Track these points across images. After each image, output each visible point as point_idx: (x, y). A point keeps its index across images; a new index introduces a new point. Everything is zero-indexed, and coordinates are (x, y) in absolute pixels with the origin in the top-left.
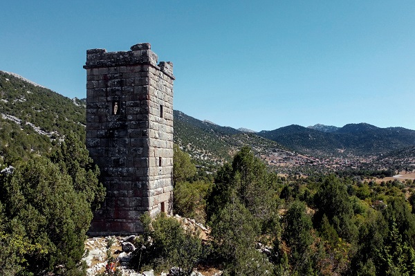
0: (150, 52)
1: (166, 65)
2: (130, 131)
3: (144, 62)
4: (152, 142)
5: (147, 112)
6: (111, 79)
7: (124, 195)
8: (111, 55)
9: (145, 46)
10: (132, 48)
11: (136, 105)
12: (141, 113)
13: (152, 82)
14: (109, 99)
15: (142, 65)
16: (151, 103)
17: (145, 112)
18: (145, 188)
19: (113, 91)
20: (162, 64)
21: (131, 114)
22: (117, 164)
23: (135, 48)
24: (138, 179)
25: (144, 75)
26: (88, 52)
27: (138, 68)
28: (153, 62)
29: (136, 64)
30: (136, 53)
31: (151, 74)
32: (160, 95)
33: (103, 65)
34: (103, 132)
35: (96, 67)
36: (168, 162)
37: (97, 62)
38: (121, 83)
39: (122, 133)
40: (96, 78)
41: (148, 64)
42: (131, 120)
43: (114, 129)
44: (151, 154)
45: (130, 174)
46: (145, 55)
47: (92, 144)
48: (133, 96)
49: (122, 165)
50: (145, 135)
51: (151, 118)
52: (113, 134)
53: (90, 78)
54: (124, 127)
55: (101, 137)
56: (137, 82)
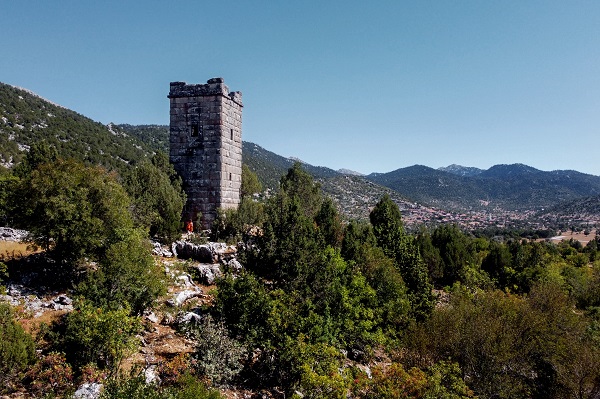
0: (223, 85)
1: (236, 94)
2: (206, 150)
3: (218, 93)
4: (224, 159)
5: (220, 135)
6: (190, 107)
7: (201, 202)
8: (190, 88)
9: (219, 80)
10: (209, 82)
11: (211, 129)
12: (215, 135)
13: (224, 109)
14: (189, 123)
15: (216, 95)
16: (223, 127)
17: (218, 135)
18: (218, 195)
19: (192, 117)
20: (232, 94)
21: (207, 136)
22: (195, 176)
23: (211, 82)
24: (212, 189)
25: (218, 104)
26: (171, 84)
27: (213, 98)
28: (226, 93)
29: (211, 95)
30: (212, 86)
31: (223, 103)
32: (231, 121)
33: (184, 95)
34: (184, 151)
35: (178, 97)
36: (237, 178)
37: (177, 91)
38: (199, 111)
39: (200, 152)
40: (178, 106)
41: (221, 95)
42: (207, 141)
43: (193, 148)
44: (223, 169)
45: (206, 185)
46: (219, 87)
47: (175, 160)
48: (209, 121)
49: (199, 178)
50: (218, 153)
51: (223, 139)
52: (192, 152)
53: (173, 106)
54: (201, 147)
55: (182, 155)
56: (212, 110)
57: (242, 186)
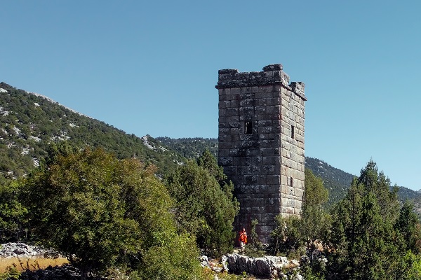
0: (282, 73)
1: (298, 85)
2: (262, 149)
3: (276, 82)
4: (284, 160)
5: (279, 131)
6: (243, 99)
7: (257, 212)
8: (243, 76)
9: (277, 67)
10: (265, 69)
11: (268, 125)
12: (273, 132)
13: (283, 102)
14: (241, 118)
15: (274, 85)
16: (283, 122)
17: (277, 131)
18: (277, 204)
19: (246, 111)
20: (293, 85)
21: (263, 133)
22: (250, 181)
23: (267, 69)
24: (270, 196)
25: (276, 95)
26: (220, 72)
27: (270, 88)
28: (285, 83)
29: (268, 84)
30: (268, 74)
31: (282, 95)
32: (292, 116)
33: (235, 85)
34: (235, 151)
35: (228, 87)
36: (299, 184)
37: (228, 80)
38: (253, 103)
39: (254, 152)
40: (228, 98)
41: (280, 84)
42: (263, 139)
43: (246, 148)
44: (283, 172)
45: (262, 191)
46: (277, 76)
47: (224, 162)
48: (266, 116)
49: (254, 183)
50: (277, 153)
51: (283, 137)
52: (245, 152)
53: (222, 98)
54: (256, 146)
55: (234, 156)
56: (269, 102)
57: (305, 193)
